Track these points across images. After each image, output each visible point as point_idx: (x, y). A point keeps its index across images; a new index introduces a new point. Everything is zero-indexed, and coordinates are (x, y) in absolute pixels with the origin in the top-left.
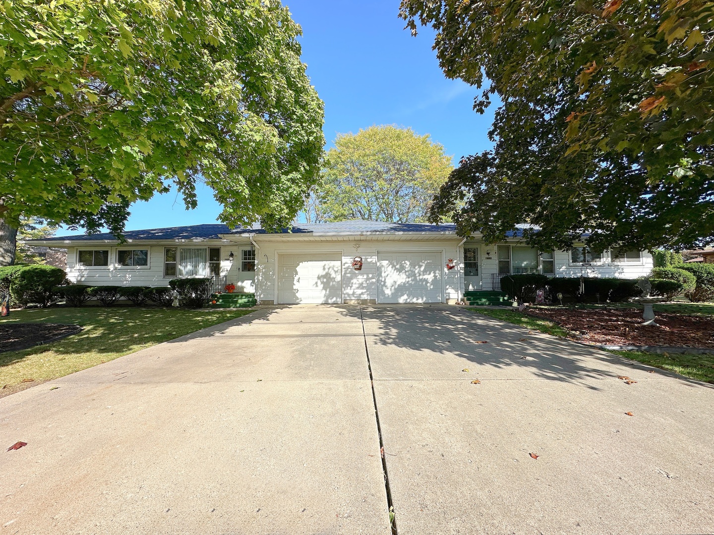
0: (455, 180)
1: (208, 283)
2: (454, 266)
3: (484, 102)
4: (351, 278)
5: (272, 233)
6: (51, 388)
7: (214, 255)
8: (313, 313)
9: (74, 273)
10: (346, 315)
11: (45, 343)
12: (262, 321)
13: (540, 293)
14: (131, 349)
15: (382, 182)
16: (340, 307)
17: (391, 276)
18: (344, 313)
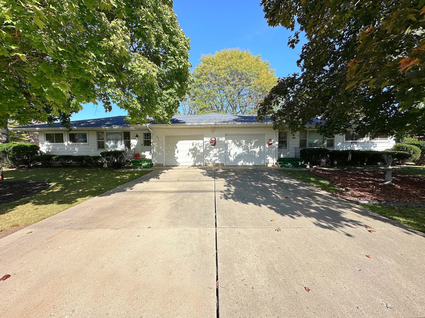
0: (273, 94)
1: (123, 154)
2: (272, 143)
3: (295, 40)
4: (209, 151)
5: (160, 123)
6: (28, 232)
7: (127, 137)
8: (186, 173)
9: (44, 147)
10: (206, 175)
11: (27, 197)
12: (155, 180)
13: (323, 161)
14: (77, 201)
15: (230, 87)
16: (202, 169)
17: (233, 149)
18: (205, 173)
